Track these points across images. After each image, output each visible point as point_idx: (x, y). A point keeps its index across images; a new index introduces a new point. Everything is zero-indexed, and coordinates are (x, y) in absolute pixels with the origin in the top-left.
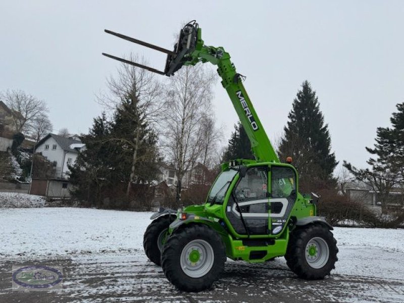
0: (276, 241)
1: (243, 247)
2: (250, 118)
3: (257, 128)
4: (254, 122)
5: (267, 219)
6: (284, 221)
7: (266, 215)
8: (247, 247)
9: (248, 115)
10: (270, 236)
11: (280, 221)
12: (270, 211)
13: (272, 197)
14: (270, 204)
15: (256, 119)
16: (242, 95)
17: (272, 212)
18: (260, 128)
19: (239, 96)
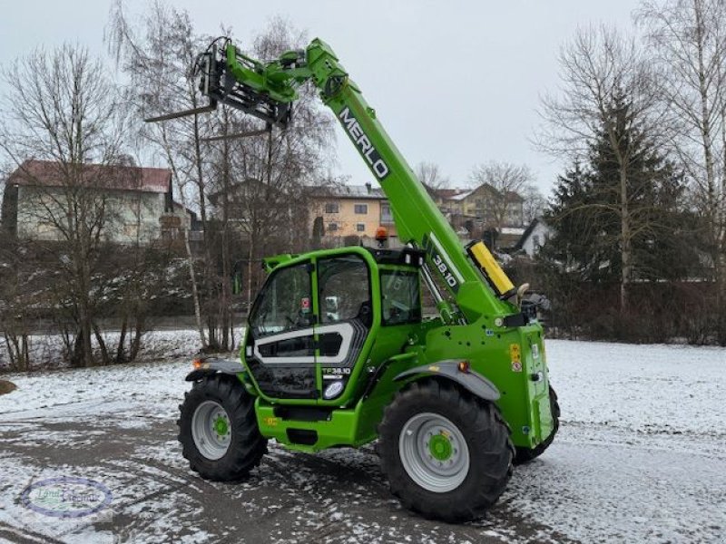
0: (334, 413)
1: (276, 419)
2: (370, 155)
3: (386, 171)
4: (380, 161)
5: (312, 367)
6: (345, 371)
7: (310, 360)
8: (281, 419)
9: (367, 151)
10: (320, 401)
11: (339, 371)
12: (317, 351)
13: (322, 323)
14: (317, 339)
15: (382, 154)
16: (350, 116)
17: (321, 355)
18: (392, 169)
19: (346, 121)
